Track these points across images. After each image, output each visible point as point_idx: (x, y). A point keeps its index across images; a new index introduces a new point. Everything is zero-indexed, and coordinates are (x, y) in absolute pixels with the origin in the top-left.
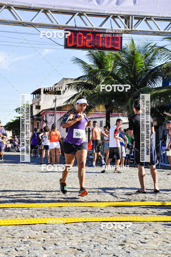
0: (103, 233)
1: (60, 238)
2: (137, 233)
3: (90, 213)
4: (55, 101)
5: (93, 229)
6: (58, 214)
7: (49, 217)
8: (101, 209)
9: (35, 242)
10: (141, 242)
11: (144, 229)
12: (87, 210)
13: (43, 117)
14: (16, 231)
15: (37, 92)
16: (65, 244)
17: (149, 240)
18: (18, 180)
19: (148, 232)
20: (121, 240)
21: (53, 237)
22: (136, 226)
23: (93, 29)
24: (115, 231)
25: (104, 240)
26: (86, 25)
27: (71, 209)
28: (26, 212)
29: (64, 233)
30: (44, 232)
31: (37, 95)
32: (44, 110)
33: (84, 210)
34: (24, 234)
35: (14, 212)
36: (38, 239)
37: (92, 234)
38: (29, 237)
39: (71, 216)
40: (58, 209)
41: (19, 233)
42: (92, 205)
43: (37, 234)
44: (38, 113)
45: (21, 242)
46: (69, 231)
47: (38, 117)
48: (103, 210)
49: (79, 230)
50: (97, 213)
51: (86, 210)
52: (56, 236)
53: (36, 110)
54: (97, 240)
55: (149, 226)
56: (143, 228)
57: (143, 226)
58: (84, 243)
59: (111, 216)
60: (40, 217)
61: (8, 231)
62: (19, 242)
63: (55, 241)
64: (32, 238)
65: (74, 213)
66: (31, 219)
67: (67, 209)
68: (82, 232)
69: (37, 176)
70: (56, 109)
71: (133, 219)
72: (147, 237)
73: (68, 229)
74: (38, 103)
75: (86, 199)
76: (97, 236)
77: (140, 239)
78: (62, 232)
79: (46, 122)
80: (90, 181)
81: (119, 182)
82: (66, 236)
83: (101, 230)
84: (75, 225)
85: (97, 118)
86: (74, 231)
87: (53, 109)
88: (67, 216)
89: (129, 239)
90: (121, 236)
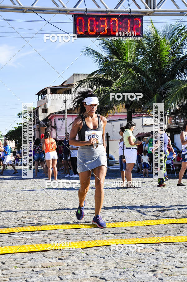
0: (130, 258)
1: (78, 266)
2: (171, 257)
3: (112, 235)
4: (65, 102)
5: (118, 253)
6: (75, 237)
7: (64, 241)
8: (126, 230)
9: (50, 272)
10: (176, 267)
11: (179, 251)
12: (109, 231)
13: (52, 122)
14: (26, 259)
15: (43, 92)
16: (85, 272)
17: (185, 264)
18: (25, 200)
19: (183, 255)
20: (152, 266)
21: (70, 265)
22: (169, 247)
23: (107, 12)
24: (144, 255)
25: (131, 266)
26: (99, 7)
27: (90, 231)
28: (37, 237)
29: (83, 259)
30: (60, 259)
31: (42, 96)
32: (52, 114)
33: (106, 232)
34: (36, 263)
35: (23, 237)
36: (52, 267)
37: (117, 259)
38: (42, 266)
39: (90, 239)
40: (74, 232)
41: (29, 262)
42: (115, 225)
43: (50, 262)
44: (45, 118)
45: (32, 273)
46: (89, 258)
47: (45, 122)
48: (129, 230)
49: (101, 255)
50: (122, 235)
52: (74, 264)
53: (43, 114)
54: (123, 267)
55: (184, 247)
56: (177, 250)
57: (177, 248)
58: (107, 270)
59: (138, 237)
61: (16, 260)
62: (30, 272)
63: (72, 270)
64: (46, 267)
65: (93, 235)
66: (43, 244)
68: (104, 258)
70: (66, 111)
72: (183, 260)
73: (88, 255)
74: (44, 105)
75: (107, 218)
76: (123, 262)
77: (175, 263)
78: (80, 258)
79: (55, 128)
80: (112, 197)
81: (146, 196)
82: (86, 264)
83: (128, 254)
84: (96, 250)
85: (117, 120)
86: (95, 256)
87: (63, 112)
88: (86, 240)
89: (162, 263)
90: (152, 260)
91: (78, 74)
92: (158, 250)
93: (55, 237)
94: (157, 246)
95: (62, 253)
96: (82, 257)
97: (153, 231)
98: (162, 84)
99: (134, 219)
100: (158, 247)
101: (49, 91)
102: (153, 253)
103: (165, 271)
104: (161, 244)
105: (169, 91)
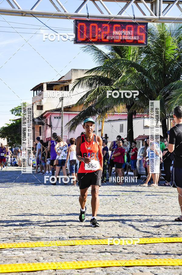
3: (109, 254)
4: (62, 99)
6: (70, 256)
7: (58, 260)
8: (123, 248)
12: (106, 250)
13: (47, 120)
15: (39, 88)
18: (18, 209)
22: (169, 272)
23: (110, 18)
27: (86, 249)
28: (29, 254)
31: (38, 91)
32: (48, 111)
35: (14, 254)
39: (86, 259)
40: (69, 249)
44: (40, 115)
47: (40, 120)
48: (127, 249)
50: (119, 254)
51: (104, 250)
53: (38, 111)
57: (178, 272)
59: (136, 258)
60: (46, 261)
65: (89, 254)
66: (36, 263)
67: (80, 249)
69: (41, 202)
70: (63, 109)
71: (164, 263)
74: (40, 101)
75: (104, 234)
79: (50, 126)
80: (109, 208)
81: (145, 208)
84: (91, 272)
85: (116, 120)
87: (60, 110)
88: (81, 260)
91: (77, 69)
93: (49, 255)
94: (156, 270)
98: (166, 85)
99: (132, 236)
100: (157, 271)
101: (45, 86)
104: (161, 268)
105: (174, 93)
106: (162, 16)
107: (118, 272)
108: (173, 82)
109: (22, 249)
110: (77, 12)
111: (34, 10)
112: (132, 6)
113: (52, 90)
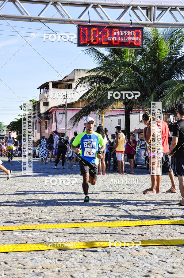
0: (125, 261)
1: (76, 268)
2: (164, 261)
3: (108, 235)
5: (114, 255)
6: (73, 237)
8: (121, 230)
9: (49, 273)
10: (168, 272)
11: (172, 256)
12: (106, 232)
13: (52, 115)
14: (27, 259)
15: (45, 86)
16: (83, 275)
17: (177, 270)
19: (176, 259)
20: (146, 270)
21: (69, 267)
22: (162, 251)
24: (139, 258)
25: (127, 269)
26: (102, 18)
27: (88, 231)
28: (37, 235)
29: (81, 261)
30: (59, 260)
32: (53, 107)
33: (103, 232)
34: (36, 263)
35: (24, 235)
36: (52, 269)
37: (113, 262)
38: (42, 267)
39: (88, 240)
40: (73, 231)
41: (30, 262)
42: (112, 225)
43: (50, 263)
44: (46, 111)
45: (33, 274)
46: (87, 260)
47: (46, 115)
48: (124, 231)
49: (98, 257)
50: (118, 235)
51: (104, 232)
52: (73, 266)
53: (44, 107)
54: (118, 271)
55: (177, 251)
56: (170, 254)
57: (170, 251)
58: (104, 274)
59: (133, 239)
61: (17, 260)
62: (31, 274)
63: (71, 272)
64: (46, 268)
65: (91, 235)
66: (43, 244)
67: (83, 231)
68: (101, 261)
70: (66, 105)
71: (158, 243)
72: (175, 265)
73: (85, 256)
74: (46, 99)
75: (104, 217)
76: (119, 265)
77: (167, 268)
78: (78, 260)
82: (83, 266)
83: (123, 257)
85: (114, 115)
86: (92, 258)
87: (64, 106)
89: (155, 268)
90: (146, 264)
91: (79, 70)
92: (151, 254)
93: (55, 236)
94: (150, 249)
95: (61, 253)
96: (80, 259)
97: (147, 233)
98: (160, 83)
99: (129, 219)
100: (151, 251)
101: (50, 85)
102: (147, 257)
103: (158, 276)
104: (155, 248)
105: (166, 91)
106: (156, 22)
107: (117, 251)
108: (166, 81)
109: (31, 231)
110: (79, 18)
111: (41, 16)
112: (129, 12)
113: (57, 88)
